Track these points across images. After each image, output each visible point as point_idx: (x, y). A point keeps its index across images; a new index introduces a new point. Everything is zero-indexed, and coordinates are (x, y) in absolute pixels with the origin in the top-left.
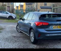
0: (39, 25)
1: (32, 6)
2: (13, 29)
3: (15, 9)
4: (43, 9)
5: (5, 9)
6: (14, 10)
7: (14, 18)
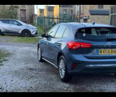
0: (74, 48)
1: (71, 9)
2: (30, 56)
3: (36, 15)
4: (95, 16)
5: (16, 15)
6: (34, 18)
7: (34, 33)
